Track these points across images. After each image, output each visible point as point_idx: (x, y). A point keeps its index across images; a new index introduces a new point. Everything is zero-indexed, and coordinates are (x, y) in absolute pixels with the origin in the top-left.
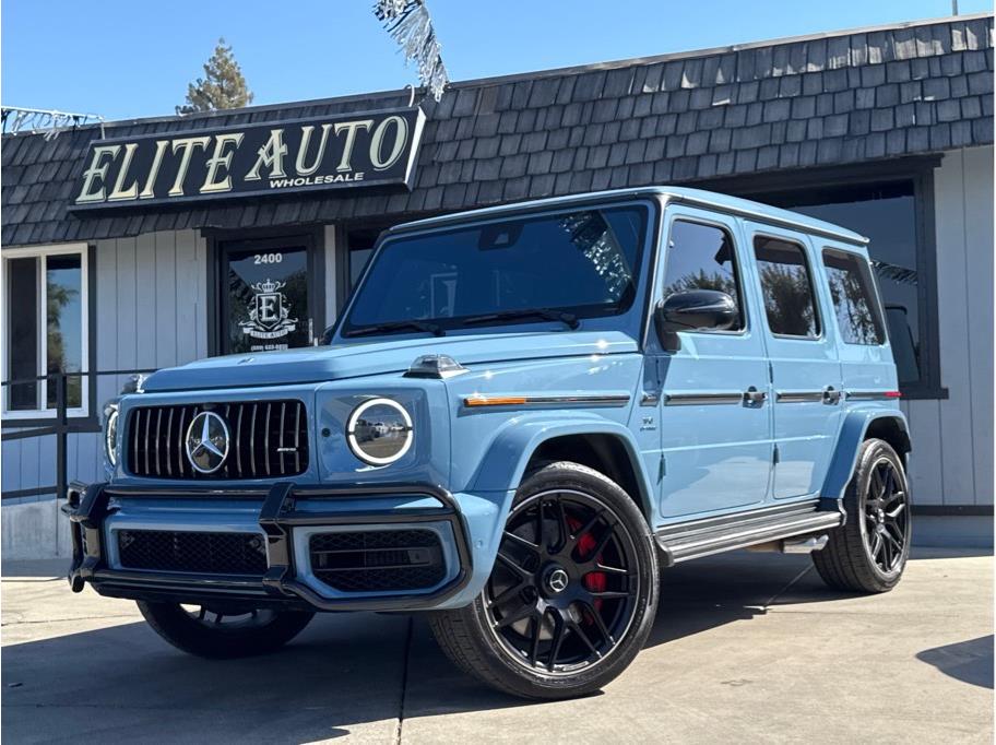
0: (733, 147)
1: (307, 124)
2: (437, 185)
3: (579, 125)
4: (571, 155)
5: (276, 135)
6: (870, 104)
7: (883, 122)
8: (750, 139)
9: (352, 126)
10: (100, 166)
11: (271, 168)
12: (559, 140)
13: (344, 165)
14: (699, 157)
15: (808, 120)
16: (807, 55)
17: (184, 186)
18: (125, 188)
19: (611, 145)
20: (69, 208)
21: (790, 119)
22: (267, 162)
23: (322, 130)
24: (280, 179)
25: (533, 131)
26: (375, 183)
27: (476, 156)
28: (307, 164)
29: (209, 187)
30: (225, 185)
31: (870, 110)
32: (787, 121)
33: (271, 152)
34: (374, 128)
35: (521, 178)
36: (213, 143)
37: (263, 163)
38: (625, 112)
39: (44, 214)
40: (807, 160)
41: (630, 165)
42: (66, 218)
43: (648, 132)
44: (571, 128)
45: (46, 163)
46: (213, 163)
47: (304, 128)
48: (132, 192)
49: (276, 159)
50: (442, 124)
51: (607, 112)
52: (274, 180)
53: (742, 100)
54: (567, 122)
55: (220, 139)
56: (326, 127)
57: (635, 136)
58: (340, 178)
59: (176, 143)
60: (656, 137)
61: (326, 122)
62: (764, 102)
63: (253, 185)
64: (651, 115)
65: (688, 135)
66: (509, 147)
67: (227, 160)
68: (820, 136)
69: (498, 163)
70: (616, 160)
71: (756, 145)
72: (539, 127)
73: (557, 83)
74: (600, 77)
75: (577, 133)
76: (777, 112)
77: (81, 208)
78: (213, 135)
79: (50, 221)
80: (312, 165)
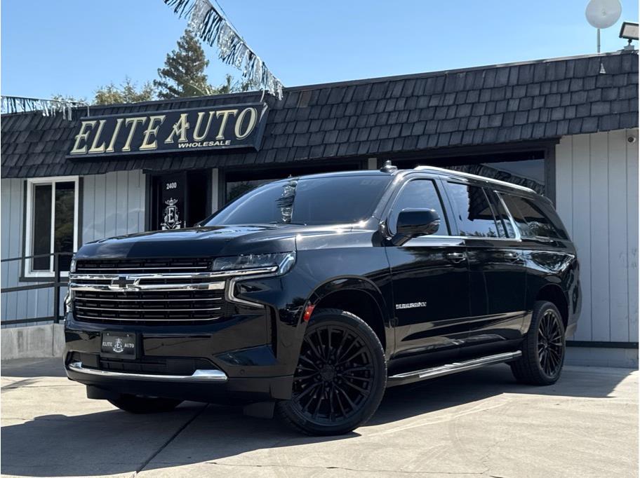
0: (438, 131)
1: (201, 111)
2: (273, 148)
3: (354, 115)
4: (348, 133)
5: (183, 116)
6: (516, 109)
7: (521, 120)
8: (448, 127)
9: (226, 113)
10: (85, 133)
11: (180, 136)
12: (342, 124)
13: (220, 136)
14: (419, 136)
15: (480, 116)
16: (485, 77)
17: (131, 145)
18: (98, 146)
19: (371, 128)
20: (67, 157)
21: (470, 116)
22: (177, 133)
23: (209, 114)
24: (184, 143)
25: (329, 118)
26: (237, 146)
27: (296, 132)
28: (200, 135)
29: (144, 146)
30: (153, 145)
31: (515, 112)
32: (469, 116)
33: (180, 127)
34: (238, 114)
35: (320, 145)
36: (148, 121)
37: (175, 133)
38: (381, 108)
39: (53, 160)
40: (478, 140)
41: (381, 140)
42: (66, 162)
43: (392, 121)
44: (350, 117)
45: (55, 130)
46: (148, 132)
47: (199, 114)
48: (102, 149)
49: (183, 131)
50: (278, 112)
51: (370, 108)
52: (181, 143)
53: (446, 103)
54: (347, 113)
55: (152, 118)
56: (212, 113)
57: (385, 123)
58: (217, 143)
59: (128, 120)
60: (396, 124)
61: (212, 110)
62: (457, 105)
63: (169, 146)
64: (395, 111)
65: (414, 123)
66: (314, 127)
67: (155, 131)
68: (486, 126)
69: (308, 136)
70: (373, 137)
71: (451, 131)
72: (332, 116)
73: (344, 90)
74: (369, 87)
75: (353, 119)
76: (464, 111)
77: (73, 157)
78: (148, 116)
79: (56, 164)
80: (202, 135)
